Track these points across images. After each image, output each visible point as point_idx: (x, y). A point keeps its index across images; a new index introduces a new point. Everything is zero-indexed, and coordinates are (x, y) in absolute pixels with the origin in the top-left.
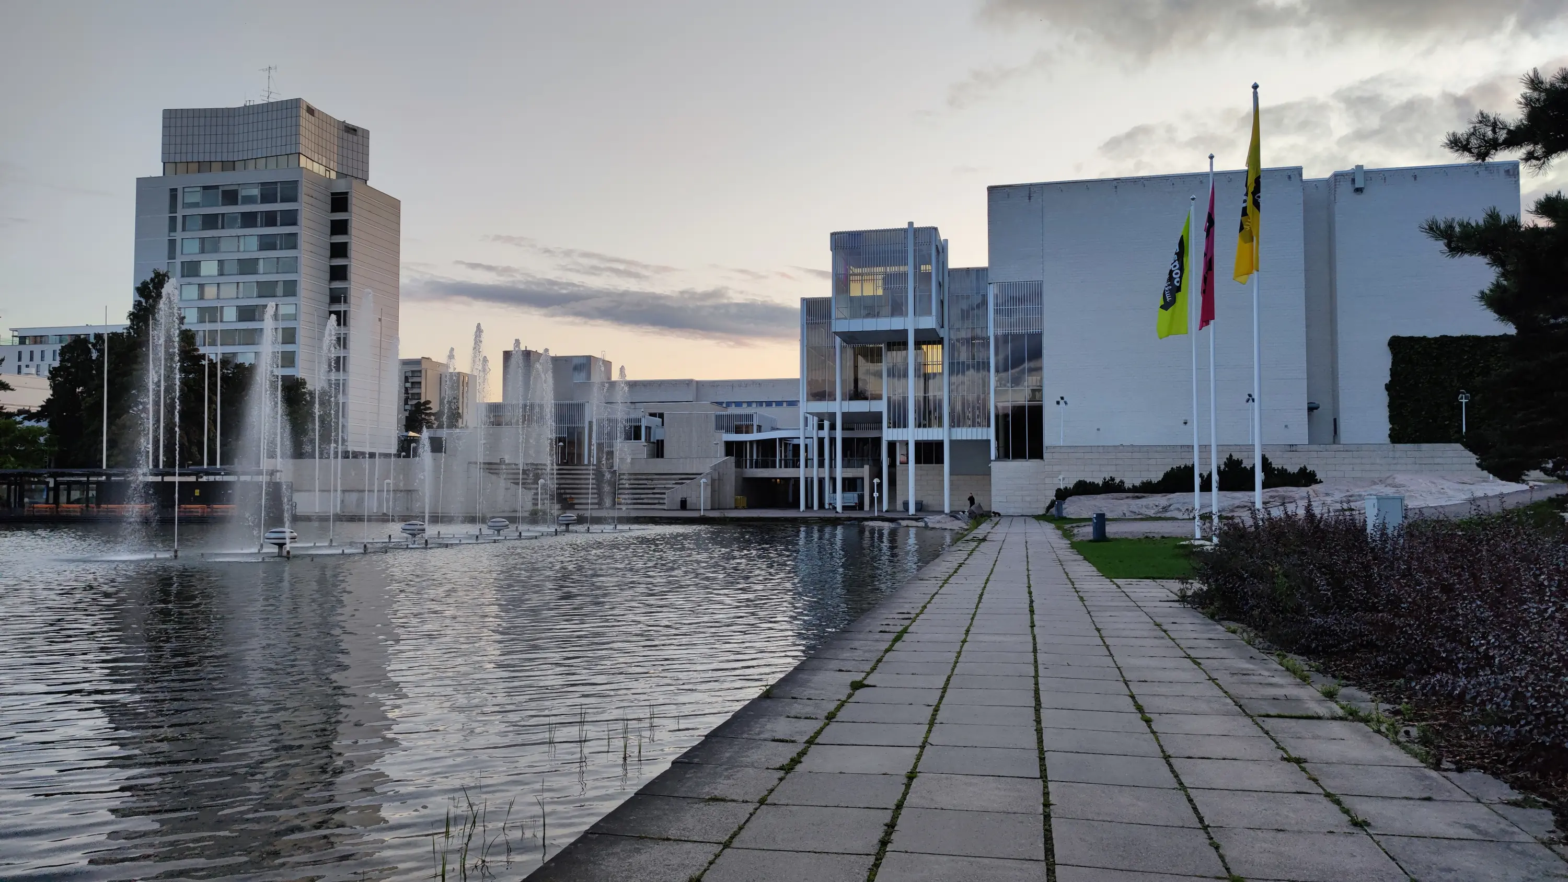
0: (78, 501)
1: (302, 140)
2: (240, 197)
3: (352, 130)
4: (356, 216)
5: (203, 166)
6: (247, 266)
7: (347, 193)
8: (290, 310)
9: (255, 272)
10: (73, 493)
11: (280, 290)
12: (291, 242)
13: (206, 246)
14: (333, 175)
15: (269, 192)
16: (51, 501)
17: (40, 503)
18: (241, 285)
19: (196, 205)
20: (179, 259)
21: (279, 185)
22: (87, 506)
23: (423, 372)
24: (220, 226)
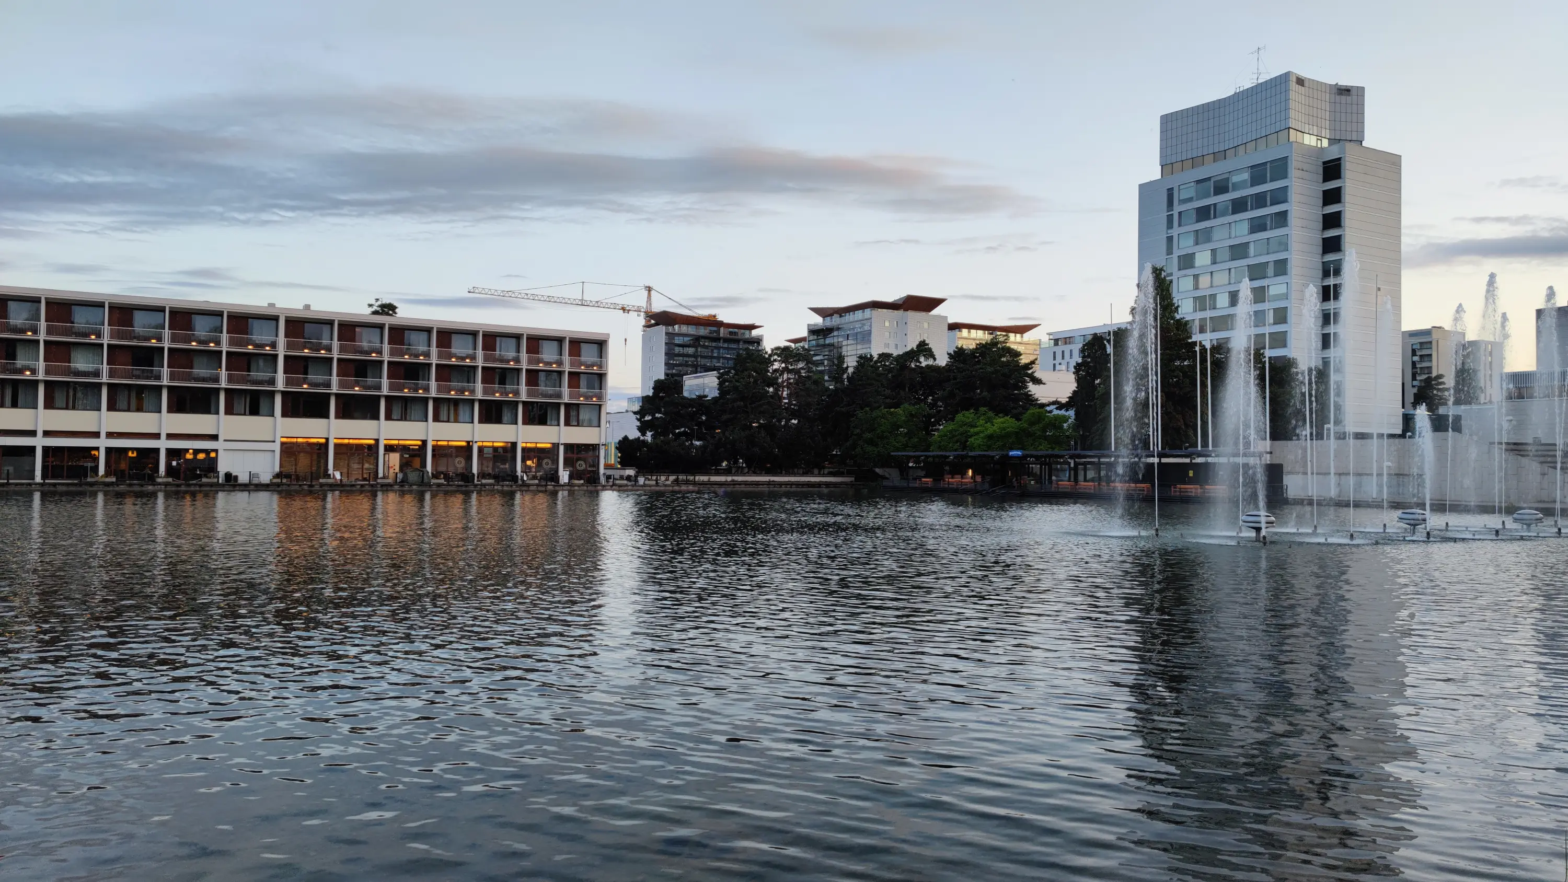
0: (1092, 480)
1: (1292, 114)
2: (1230, 185)
3: (1345, 91)
4: (1350, 183)
5: (1196, 162)
6: (1239, 251)
7: (1339, 159)
8: (1282, 289)
9: (1246, 256)
10: (1088, 473)
11: (1270, 271)
12: (1282, 219)
13: (1202, 237)
14: (1325, 143)
15: (1258, 174)
16: (1072, 479)
17: (1064, 482)
18: (1233, 270)
19: (1190, 200)
20: (1177, 253)
21: (1268, 165)
22: (1099, 484)
23: (1434, 344)
24: (1212, 216)
